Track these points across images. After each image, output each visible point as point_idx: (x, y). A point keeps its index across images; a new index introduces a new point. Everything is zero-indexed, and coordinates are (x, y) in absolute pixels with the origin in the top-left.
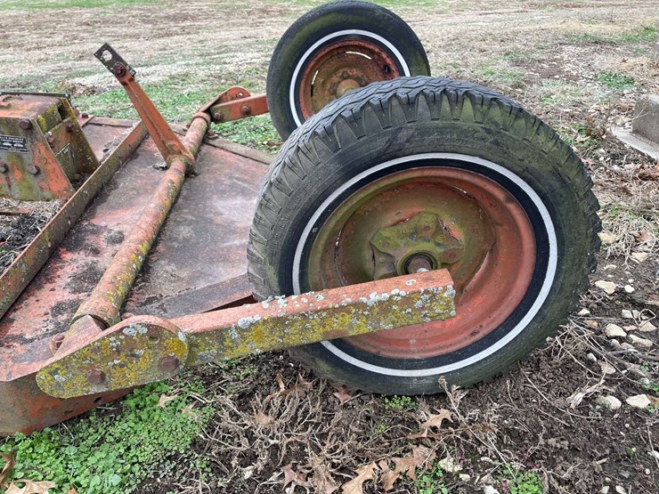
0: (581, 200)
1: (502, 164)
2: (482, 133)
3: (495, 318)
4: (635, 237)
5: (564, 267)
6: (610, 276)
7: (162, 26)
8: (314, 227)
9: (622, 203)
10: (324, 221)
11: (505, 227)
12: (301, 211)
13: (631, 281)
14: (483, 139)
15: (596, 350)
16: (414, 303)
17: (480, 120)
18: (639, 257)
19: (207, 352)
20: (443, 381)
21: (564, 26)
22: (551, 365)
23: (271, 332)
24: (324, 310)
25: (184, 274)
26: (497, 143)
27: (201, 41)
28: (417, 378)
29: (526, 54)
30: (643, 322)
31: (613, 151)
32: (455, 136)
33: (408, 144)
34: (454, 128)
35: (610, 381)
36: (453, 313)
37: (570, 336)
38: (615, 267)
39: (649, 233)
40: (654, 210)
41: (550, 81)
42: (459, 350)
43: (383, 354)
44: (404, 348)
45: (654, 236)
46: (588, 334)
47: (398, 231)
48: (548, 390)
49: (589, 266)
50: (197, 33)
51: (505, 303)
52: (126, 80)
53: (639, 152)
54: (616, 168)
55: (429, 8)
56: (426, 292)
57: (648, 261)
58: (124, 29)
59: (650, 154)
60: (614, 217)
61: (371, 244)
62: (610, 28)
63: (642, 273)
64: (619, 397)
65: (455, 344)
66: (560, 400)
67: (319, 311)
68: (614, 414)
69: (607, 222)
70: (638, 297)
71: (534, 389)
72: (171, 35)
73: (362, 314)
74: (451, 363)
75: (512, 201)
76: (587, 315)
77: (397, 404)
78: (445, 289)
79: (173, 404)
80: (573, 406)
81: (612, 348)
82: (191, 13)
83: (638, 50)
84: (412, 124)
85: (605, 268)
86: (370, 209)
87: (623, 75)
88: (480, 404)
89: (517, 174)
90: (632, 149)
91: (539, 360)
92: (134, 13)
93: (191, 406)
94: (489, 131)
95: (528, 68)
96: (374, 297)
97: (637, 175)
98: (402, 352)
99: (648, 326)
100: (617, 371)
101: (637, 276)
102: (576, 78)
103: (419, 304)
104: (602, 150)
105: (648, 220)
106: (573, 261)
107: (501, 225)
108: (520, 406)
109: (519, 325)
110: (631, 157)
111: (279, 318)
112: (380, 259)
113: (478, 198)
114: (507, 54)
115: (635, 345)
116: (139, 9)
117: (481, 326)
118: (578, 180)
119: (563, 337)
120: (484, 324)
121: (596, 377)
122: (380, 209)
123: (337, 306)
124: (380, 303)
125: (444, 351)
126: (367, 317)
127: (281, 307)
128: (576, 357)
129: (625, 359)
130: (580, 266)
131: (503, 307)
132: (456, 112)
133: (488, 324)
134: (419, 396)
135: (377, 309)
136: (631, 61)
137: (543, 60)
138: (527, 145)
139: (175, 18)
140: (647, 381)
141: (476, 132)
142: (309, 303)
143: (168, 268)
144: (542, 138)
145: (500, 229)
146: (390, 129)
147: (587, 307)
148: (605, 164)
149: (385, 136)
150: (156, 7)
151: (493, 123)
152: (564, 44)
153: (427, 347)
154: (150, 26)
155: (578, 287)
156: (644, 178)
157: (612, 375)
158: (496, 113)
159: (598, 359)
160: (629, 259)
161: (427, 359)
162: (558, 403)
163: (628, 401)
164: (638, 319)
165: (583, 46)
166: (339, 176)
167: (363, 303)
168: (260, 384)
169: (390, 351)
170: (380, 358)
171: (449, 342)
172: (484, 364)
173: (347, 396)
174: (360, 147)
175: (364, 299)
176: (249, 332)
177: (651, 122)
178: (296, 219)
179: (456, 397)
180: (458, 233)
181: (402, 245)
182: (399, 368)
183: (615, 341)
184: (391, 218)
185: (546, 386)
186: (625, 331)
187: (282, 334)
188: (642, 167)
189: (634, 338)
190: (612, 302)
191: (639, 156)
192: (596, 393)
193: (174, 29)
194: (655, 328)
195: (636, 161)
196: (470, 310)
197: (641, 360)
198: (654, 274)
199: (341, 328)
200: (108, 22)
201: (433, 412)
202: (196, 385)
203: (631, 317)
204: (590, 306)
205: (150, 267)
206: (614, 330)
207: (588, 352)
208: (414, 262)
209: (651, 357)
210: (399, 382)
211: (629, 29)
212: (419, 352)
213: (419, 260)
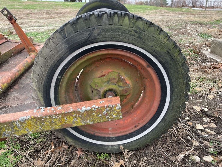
0: (180, 67)
1: (143, 48)
2: (133, 32)
3: (145, 120)
4: (209, 89)
5: (173, 98)
6: (199, 104)
7: (52, 15)
8: (59, 75)
9: (205, 76)
10: (64, 73)
11: (149, 79)
12: (51, 67)
13: (207, 106)
14: (133, 35)
15: (191, 135)
16: (102, 112)
17: (132, 26)
18: (211, 97)
19: (6, 132)
20: (122, 147)
21: (189, 18)
22: (171, 141)
23: (36, 124)
24: (60, 114)
25: (22, 98)
26: (140, 37)
27: (64, 20)
28: (111, 145)
29: (174, 27)
30: (211, 124)
31: (203, 58)
32: (120, 33)
33: (98, 36)
34: (120, 29)
35: (196, 149)
36: (121, 117)
37: (180, 129)
38: (201, 100)
39: (215, 88)
40: (217, 79)
41: (182, 35)
42: (130, 134)
43: (96, 134)
44: (106, 132)
45: (217, 89)
46: (188, 128)
47: (102, 80)
48: (169, 152)
49: (185, 97)
50: (64, 18)
51: (149, 114)
52: (12, 22)
53: (212, 59)
54: (204, 64)
55: (144, 13)
56: (108, 107)
57: (214, 99)
58: (39, 16)
59: (216, 60)
60: (202, 82)
61: (91, 86)
62: (204, 19)
63: (212, 103)
64: (200, 156)
65: (128, 131)
66: (174, 157)
67: (58, 115)
68: (197, 164)
69: (199, 83)
70: (210, 113)
71: (163, 152)
72: (55, 18)
73: (79, 116)
74: (126, 139)
75: (149, 67)
76: (188, 120)
77: (102, 157)
78: (116, 106)
79: (5, 153)
80: (179, 160)
81: (198, 134)
82: (63, 12)
83: (214, 27)
84: (100, 26)
85: (197, 101)
86: (90, 70)
87: (208, 34)
88: (139, 158)
89: (150, 53)
90: (210, 58)
91: (166, 138)
92: (44, 11)
93: (13, 155)
94: (136, 32)
95: (175, 31)
96: (84, 109)
97: (211, 67)
98: (105, 134)
99: (213, 125)
100: (199, 144)
101: (210, 105)
102: (191, 35)
103: (105, 112)
104: (199, 58)
105: (215, 83)
106: (177, 95)
107: (147, 79)
108: (156, 159)
109: (155, 123)
110: (209, 60)
111: (38, 118)
112: (95, 92)
113: (136, 66)
114: (168, 26)
115: (208, 133)
116: (46, 10)
117: (139, 123)
118: (179, 58)
119: (177, 129)
120: (140, 122)
121: (190, 147)
122: (94, 70)
123: (66, 112)
124: (86, 111)
125: (123, 134)
126: (81, 118)
127: (41, 112)
128: (182, 138)
129: (203, 139)
130: (181, 98)
131: (148, 115)
132: (121, 22)
133: (142, 122)
134: (112, 153)
135: (85, 115)
136: (211, 30)
137: (180, 29)
138: (154, 39)
139: (57, 13)
140: (212, 149)
141: (130, 32)
142: (54, 110)
143: (16, 95)
144: (162, 37)
145: (146, 80)
146: (90, 29)
147: (189, 117)
148: (200, 63)
149: (87, 32)
150: (52, 10)
151: (138, 28)
152: (188, 24)
153: (116, 132)
154: (48, 15)
155: (180, 107)
156: (214, 68)
157: (197, 146)
158: (140, 23)
159: (192, 139)
160: (207, 98)
161: (116, 137)
162: (173, 158)
163: (203, 158)
164: (209, 122)
165: (195, 25)
166: (67, 51)
167: (78, 111)
168: (45, 146)
169: (100, 133)
170: (95, 136)
171: (126, 130)
172: (140, 140)
173: (81, 153)
174: (76, 37)
175: (79, 110)
176: (25, 123)
177: (217, 48)
178: (48, 71)
179: (127, 155)
180: (129, 82)
181: (104, 86)
182: (103, 141)
183: (199, 131)
184: (99, 74)
185: (168, 150)
186: (204, 127)
187: (41, 125)
188: (213, 64)
189: (207, 130)
190: (199, 115)
191: (213, 60)
192: (190, 154)
193: (57, 16)
194: (216, 126)
195: (211, 62)
196: (135, 116)
197: (210, 140)
198: (216, 104)
199: (69, 123)
200: (34, 14)
201: (117, 161)
202: (17, 145)
203: (206, 121)
204: (190, 116)
205: (8, 94)
206: (199, 127)
207: (188, 136)
208: (108, 93)
209: (214, 139)
210: (103, 147)
211: (211, 20)
212: (112, 134)
213: (110, 93)
